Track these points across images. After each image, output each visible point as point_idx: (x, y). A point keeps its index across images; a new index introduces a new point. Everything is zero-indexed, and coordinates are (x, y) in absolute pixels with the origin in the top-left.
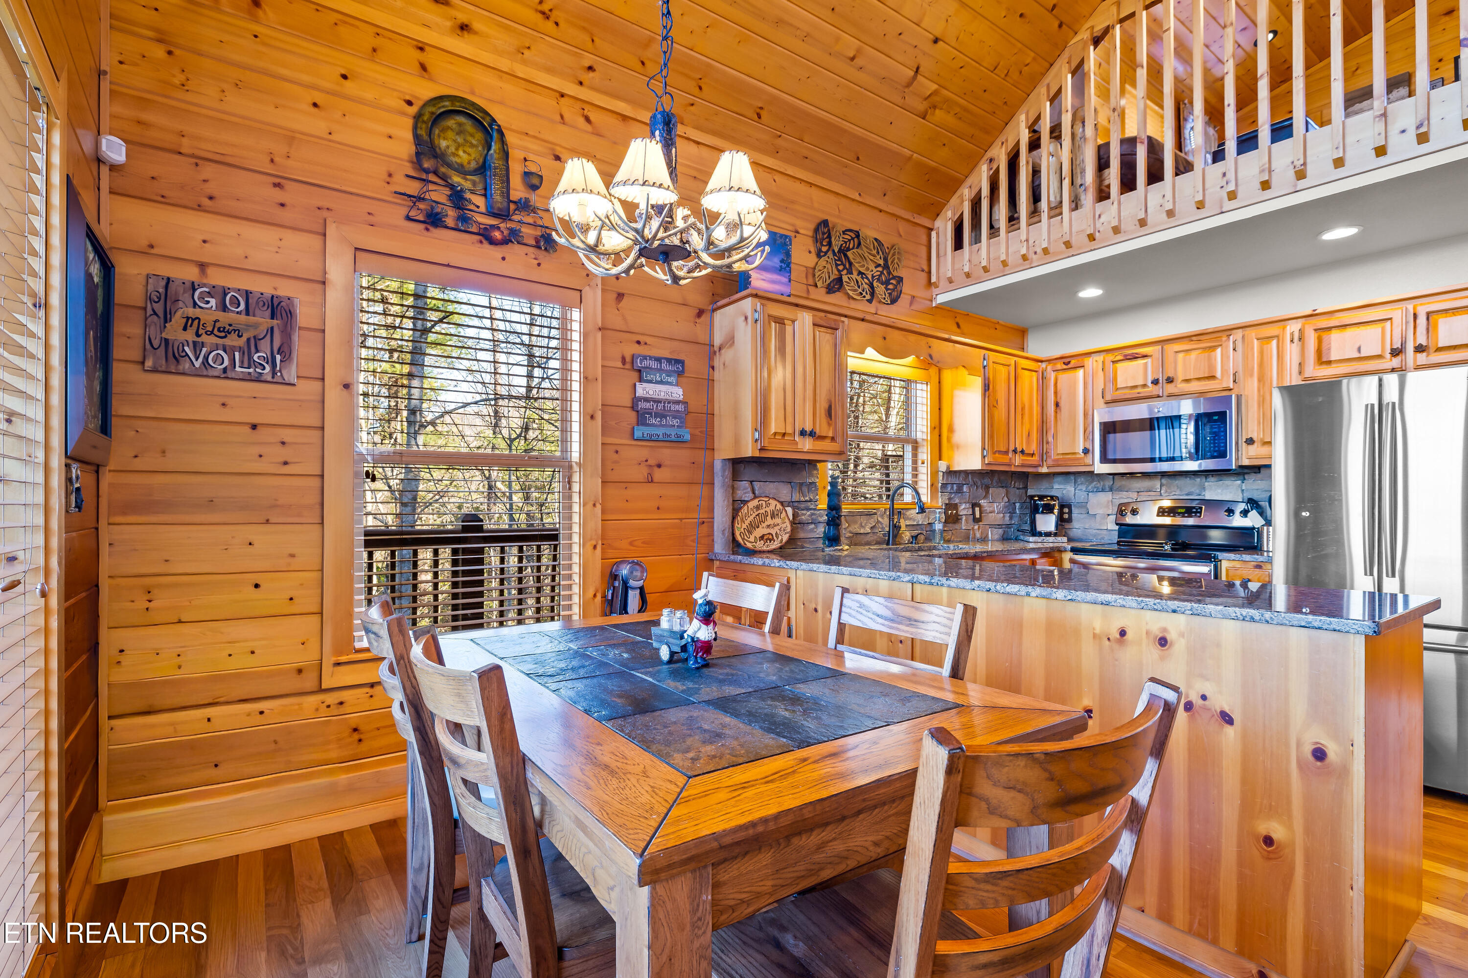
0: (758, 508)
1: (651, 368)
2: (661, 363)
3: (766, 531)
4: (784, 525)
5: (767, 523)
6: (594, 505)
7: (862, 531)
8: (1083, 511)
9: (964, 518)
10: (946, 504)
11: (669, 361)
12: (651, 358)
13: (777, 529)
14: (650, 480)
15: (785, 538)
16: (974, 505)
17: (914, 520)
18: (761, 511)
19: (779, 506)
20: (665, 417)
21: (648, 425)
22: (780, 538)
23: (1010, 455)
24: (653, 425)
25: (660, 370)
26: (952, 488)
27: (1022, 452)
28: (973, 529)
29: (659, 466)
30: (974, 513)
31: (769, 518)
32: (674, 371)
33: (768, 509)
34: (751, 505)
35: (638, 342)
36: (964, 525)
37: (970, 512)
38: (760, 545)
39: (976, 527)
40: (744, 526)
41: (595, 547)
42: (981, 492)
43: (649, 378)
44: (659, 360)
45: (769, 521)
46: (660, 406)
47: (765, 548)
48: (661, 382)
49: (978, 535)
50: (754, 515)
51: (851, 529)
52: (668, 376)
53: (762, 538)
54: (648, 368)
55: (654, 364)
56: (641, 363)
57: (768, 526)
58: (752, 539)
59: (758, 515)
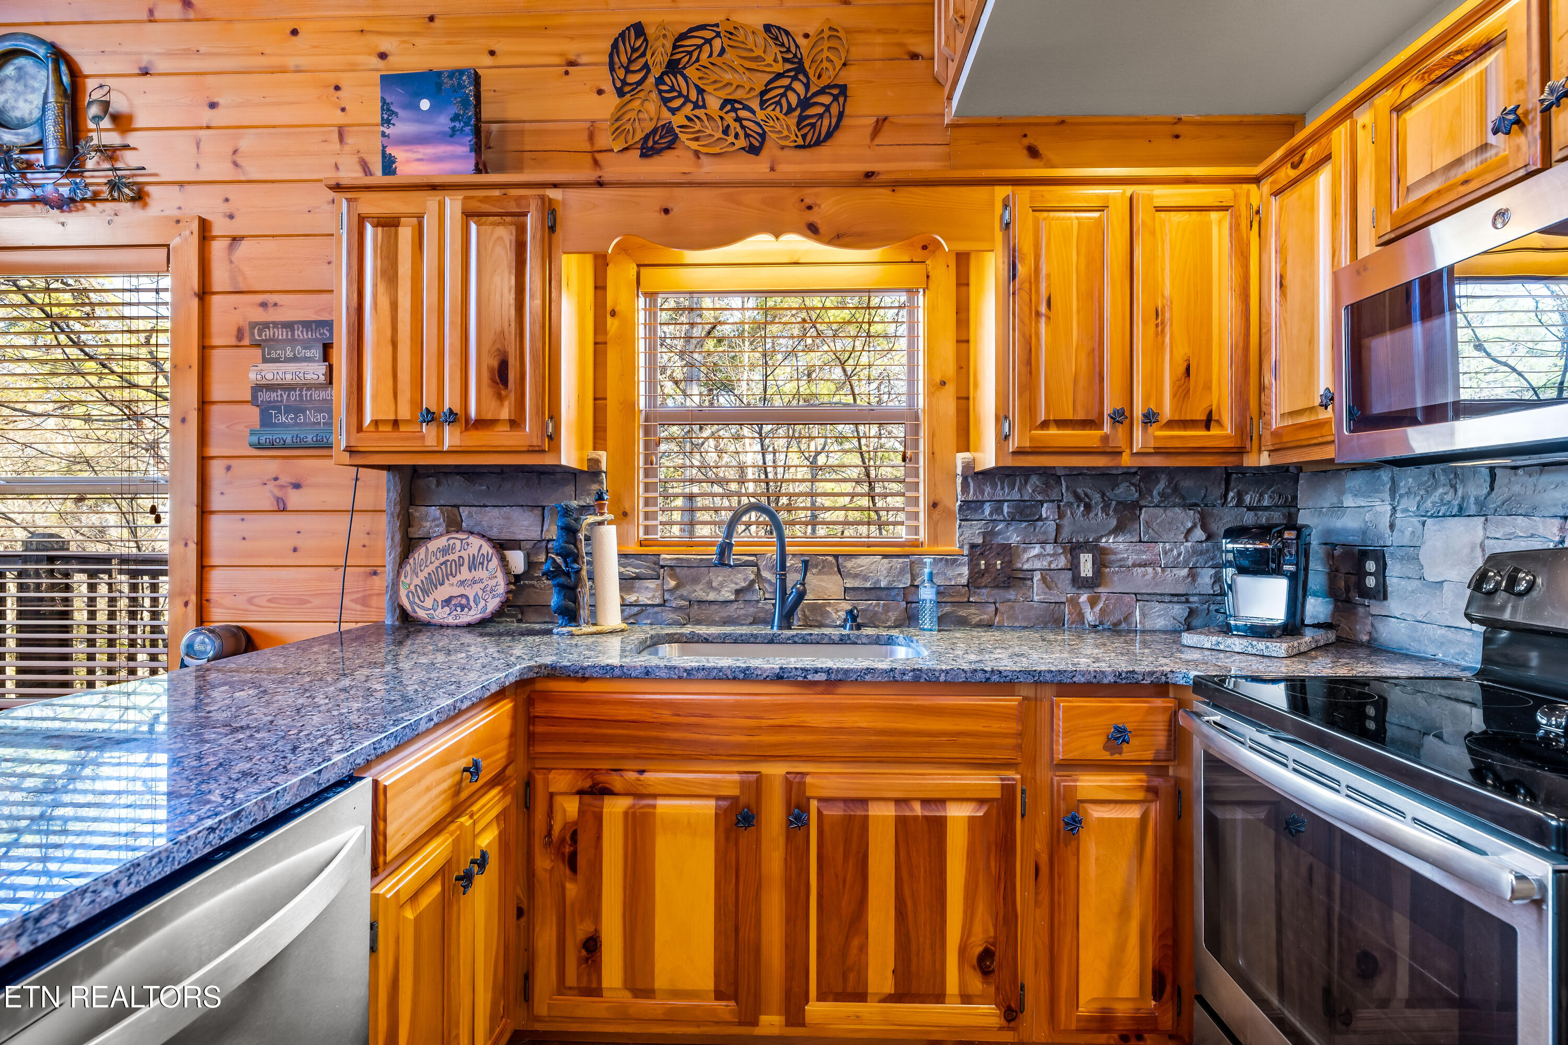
0: (445, 551)
1: (277, 341)
2: (293, 331)
3: (456, 591)
4: (493, 582)
5: (459, 577)
6: (186, 545)
7: (712, 596)
8: (1410, 570)
9: (1037, 576)
10: (973, 546)
11: (307, 325)
12: (276, 324)
13: (477, 588)
14: (282, 508)
15: (493, 604)
16: (1074, 550)
17: (866, 579)
18: (450, 557)
19: (487, 548)
20: (303, 411)
21: (275, 425)
22: (482, 603)
23: (1107, 428)
24: (283, 425)
25: (293, 341)
26: (998, 509)
27: (1150, 418)
28: (1074, 602)
29: (297, 486)
30: (1074, 566)
31: (465, 569)
32: (317, 340)
33: (464, 554)
34: (433, 545)
35: (264, 305)
36: (1038, 592)
37: (1062, 562)
38: (442, 615)
39: (1083, 598)
40: (417, 581)
41: (186, 604)
42: (1102, 519)
43: (274, 356)
44: (289, 326)
45: (465, 574)
46: (294, 395)
47: (450, 620)
48: (294, 359)
49: (1090, 616)
50: (437, 563)
51: (684, 592)
52: (305, 348)
53: (447, 602)
54: (273, 340)
55: (281, 334)
56: (260, 335)
57: (462, 583)
58: (428, 603)
59: (445, 563)
